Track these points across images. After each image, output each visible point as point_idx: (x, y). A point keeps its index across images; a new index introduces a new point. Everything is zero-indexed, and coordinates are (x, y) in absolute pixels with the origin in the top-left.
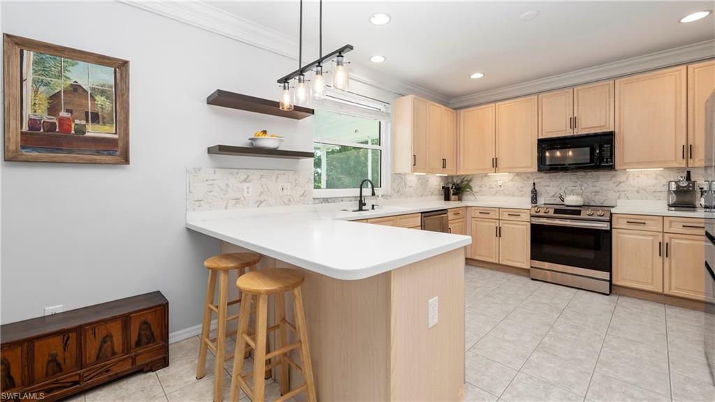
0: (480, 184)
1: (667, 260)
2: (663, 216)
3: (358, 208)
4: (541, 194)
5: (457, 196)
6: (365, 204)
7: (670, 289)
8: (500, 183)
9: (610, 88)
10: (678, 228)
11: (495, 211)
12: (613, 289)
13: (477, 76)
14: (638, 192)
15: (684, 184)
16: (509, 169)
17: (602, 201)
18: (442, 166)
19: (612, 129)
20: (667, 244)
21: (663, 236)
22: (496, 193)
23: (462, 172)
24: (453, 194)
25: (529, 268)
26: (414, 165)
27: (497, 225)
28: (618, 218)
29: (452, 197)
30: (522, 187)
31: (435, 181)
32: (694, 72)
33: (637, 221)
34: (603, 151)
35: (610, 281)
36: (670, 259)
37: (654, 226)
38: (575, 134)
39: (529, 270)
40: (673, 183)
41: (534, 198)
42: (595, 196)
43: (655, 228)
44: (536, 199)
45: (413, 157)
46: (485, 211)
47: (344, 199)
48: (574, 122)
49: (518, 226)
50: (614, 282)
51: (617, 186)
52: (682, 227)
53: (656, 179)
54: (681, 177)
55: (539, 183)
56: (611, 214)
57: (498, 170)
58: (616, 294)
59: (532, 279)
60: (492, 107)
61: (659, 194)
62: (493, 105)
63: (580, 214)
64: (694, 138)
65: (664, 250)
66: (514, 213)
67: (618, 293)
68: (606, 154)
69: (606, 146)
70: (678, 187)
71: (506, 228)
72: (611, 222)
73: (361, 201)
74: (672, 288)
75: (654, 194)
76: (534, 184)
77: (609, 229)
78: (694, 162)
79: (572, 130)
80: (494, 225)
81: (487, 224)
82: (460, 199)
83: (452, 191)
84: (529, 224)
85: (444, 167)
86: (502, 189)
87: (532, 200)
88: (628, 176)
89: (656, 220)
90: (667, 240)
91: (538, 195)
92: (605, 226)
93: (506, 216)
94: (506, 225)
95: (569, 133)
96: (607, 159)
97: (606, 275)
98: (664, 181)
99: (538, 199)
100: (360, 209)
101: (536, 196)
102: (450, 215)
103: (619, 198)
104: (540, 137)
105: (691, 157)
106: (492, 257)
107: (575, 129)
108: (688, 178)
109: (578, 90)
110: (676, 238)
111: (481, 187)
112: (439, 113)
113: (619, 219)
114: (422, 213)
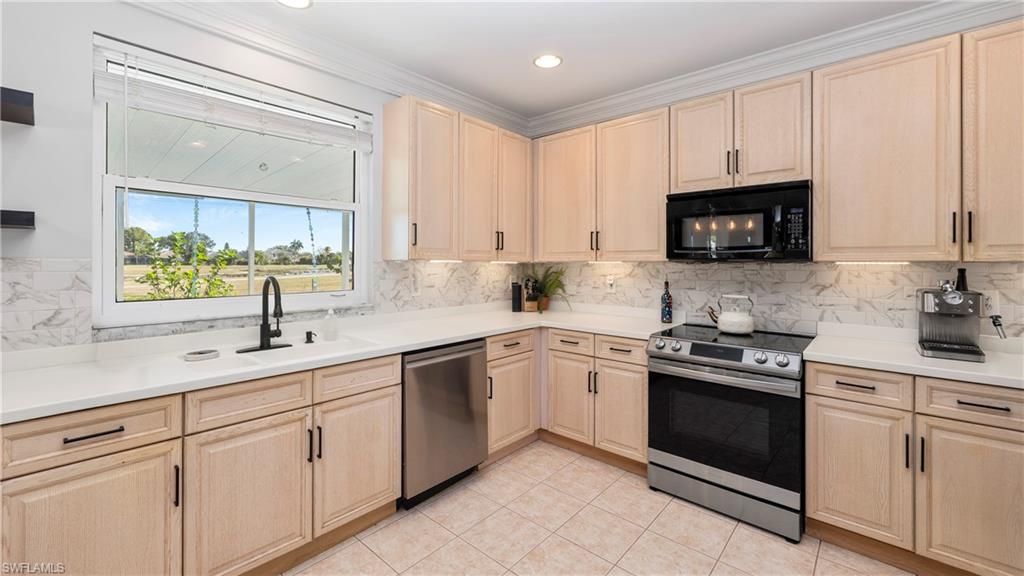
0: (578, 280)
1: (922, 480)
2: (915, 376)
3: (257, 343)
4: (680, 305)
5: (535, 304)
6: (278, 333)
7: (930, 545)
8: (610, 280)
9: (802, 87)
10: (946, 405)
11: (587, 339)
12: (807, 528)
13: (548, 61)
14: (858, 308)
15: (955, 299)
16: (620, 254)
17: (790, 322)
18: (495, 246)
19: (806, 177)
20: (923, 440)
21: (914, 422)
22: (604, 298)
23: (542, 257)
24: (528, 299)
25: (646, 462)
26: (415, 244)
27: (592, 369)
28: (818, 371)
29: (527, 305)
30: (647, 289)
31: (496, 273)
32: (976, 48)
33: (858, 382)
34: (789, 221)
35: (802, 511)
36: (930, 478)
37: (893, 396)
38: (737, 185)
39: (646, 465)
40: (931, 296)
41: (667, 314)
42: (776, 312)
43: (895, 401)
44: (670, 313)
45: (412, 228)
46: (571, 339)
47: (219, 323)
48: (733, 160)
49: (627, 374)
50: (810, 513)
51: (818, 294)
52: (956, 404)
53: (894, 282)
54: (946, 280)
55: (677, 281)
56: (803, 362)
57: (601, 255)
58: (814, 536)
59: (652, 488)
60: (590, 131)
61: (899, 314)
62: (592, 127)
63: (740, 359)
64: (977, 195)
65: (917, 454)
66: (621, 347)
67: (819, 535)
68: (796, 229)
69: (794, 211)
70: (942, 304)
71: (606, 374)
72: (802, 380)
73: (265, 327)
74: (934, 544)
75: (890, 314)
76: (667, 283)
77: (798, 395)
78: (976, 251)
79: (730, 177)
80: (585, 368)
81: (575, 364)
82: (541, 308)
83: (525, 292)
84: (646, 371)
85: (500, 247)
86: (613, 290)
87: (663, 316)
88: (839, 275)
89: (897, 383)
90: (921, 432)
91: (674, 306)
92: (790, 389)
93: (605, 352)
94: (607, 370)
95: (725, 182)
96: (797, 239)
97: (792, 499)
98: (910, 289)
99: (674, 312)
100: (265, 345)
101: (670, 307)
102: (493, 351)
103: (821, 319)
104: (674, 192)
105: (970, 240)
106: (582, 433)
107: (737, 176)
108: (961, 284)
109: (743, 95)
110: (943, 429)
111: (579, 286)
112: (486, 138)
113: (821, 375)
114: (404, 354)
